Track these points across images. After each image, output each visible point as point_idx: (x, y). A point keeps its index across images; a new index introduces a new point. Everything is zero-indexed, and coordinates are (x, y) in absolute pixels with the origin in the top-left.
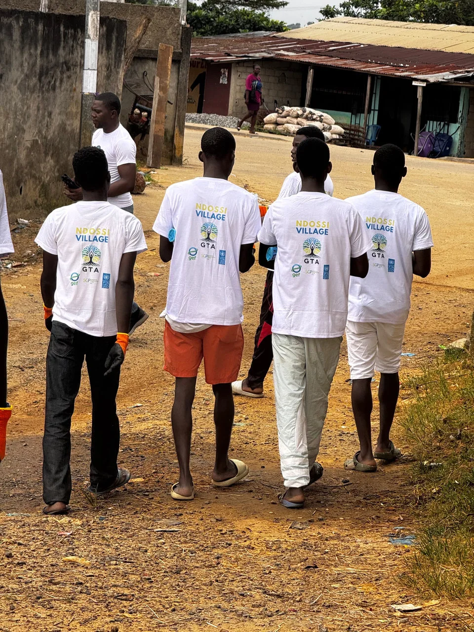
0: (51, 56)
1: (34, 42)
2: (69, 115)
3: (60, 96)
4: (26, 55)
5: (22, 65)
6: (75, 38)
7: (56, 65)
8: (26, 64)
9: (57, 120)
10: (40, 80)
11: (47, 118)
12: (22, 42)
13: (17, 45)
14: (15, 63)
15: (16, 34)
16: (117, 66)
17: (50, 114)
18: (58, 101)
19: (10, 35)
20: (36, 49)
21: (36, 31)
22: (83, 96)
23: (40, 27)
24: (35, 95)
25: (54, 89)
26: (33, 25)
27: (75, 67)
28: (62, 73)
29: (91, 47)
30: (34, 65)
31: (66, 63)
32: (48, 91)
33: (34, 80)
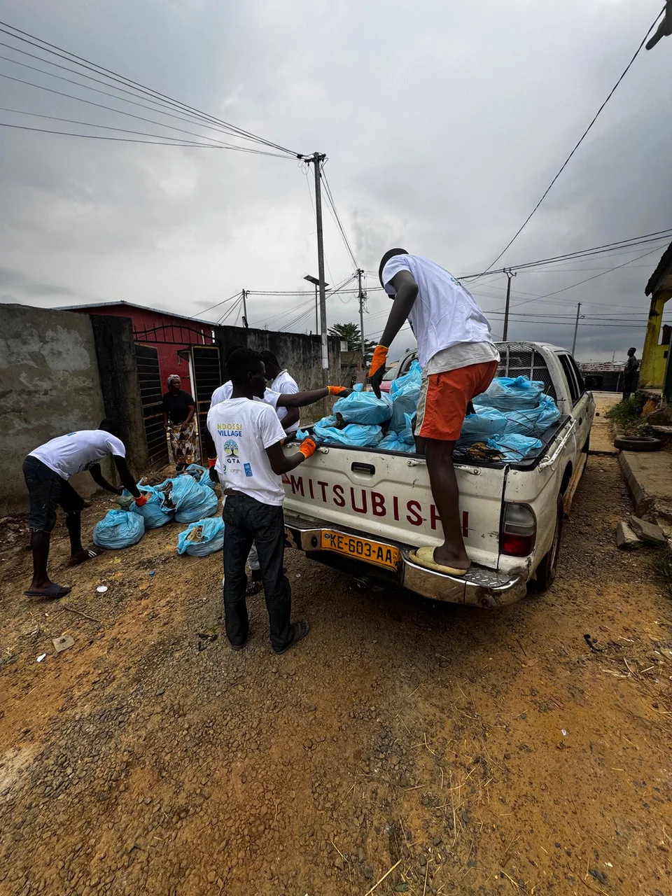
0: (308, 354)
1: (298, 347)
2: (318, 379)
3: (314, 371)
4: (295, 354)
5: (294, 358)
6: (318, 346)
7: (311, 358)
8: (295, 357)
9: (313, 381)
10: (303, 364)
11: (308, 381)
12: (292, 347)
13: (290, 349)
14: (290, 357)
15: (289, 344)
16: (338, 358)
17: (310, 379)
18: (313, 374)
19: (286, 344)
20: (300, 350)
21: (299, 343)
22: (323, 370)
23: (301, 341)
24: (302, 371)
25: (310, 367)
26: (297, 340)
27: (318, 358)
28: (314, 361)
29: (325, 348)
30: (300, 358)
31: (315, 357)
32: (308, 369)
33: (301, 364)
